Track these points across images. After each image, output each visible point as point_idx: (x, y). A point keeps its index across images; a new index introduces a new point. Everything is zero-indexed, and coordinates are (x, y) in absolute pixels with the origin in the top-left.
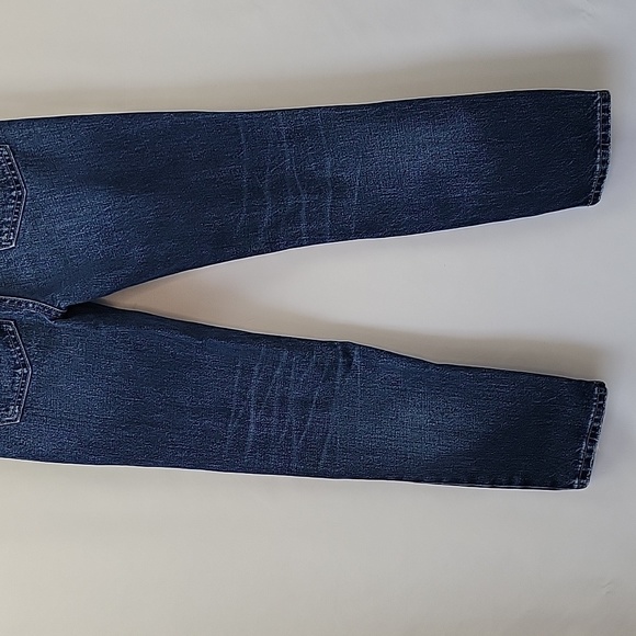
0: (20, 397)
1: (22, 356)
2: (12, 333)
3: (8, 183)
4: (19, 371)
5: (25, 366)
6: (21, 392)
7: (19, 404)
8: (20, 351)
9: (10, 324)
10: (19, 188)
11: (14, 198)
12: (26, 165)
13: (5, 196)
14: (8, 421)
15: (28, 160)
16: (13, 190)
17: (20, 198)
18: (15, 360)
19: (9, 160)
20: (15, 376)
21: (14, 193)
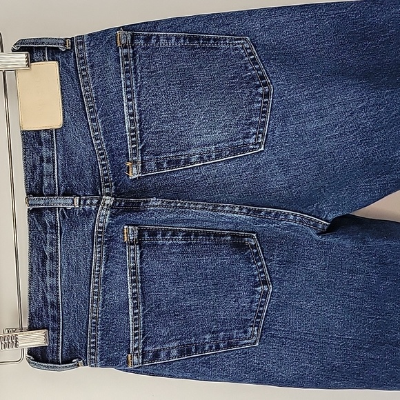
0: (259, 317)
1: (263, 272)
2: (254, 247)
3: (253, 78)
4: (259, 289)
5: (265, 283)
6: (260, 312)
7: (257, 324)
8: (262, 266)
9: (252, 237)
10: (265, 85)
11: (261, 95)
12: (269, 59)
13: (251, 92)
14: (245, 344)
15: (270, 53)
16: (259, 86)
17: (267, 95)
18: (255, 276)
19: (251, 54)
20: (254, 294)
21: (260, 90)
